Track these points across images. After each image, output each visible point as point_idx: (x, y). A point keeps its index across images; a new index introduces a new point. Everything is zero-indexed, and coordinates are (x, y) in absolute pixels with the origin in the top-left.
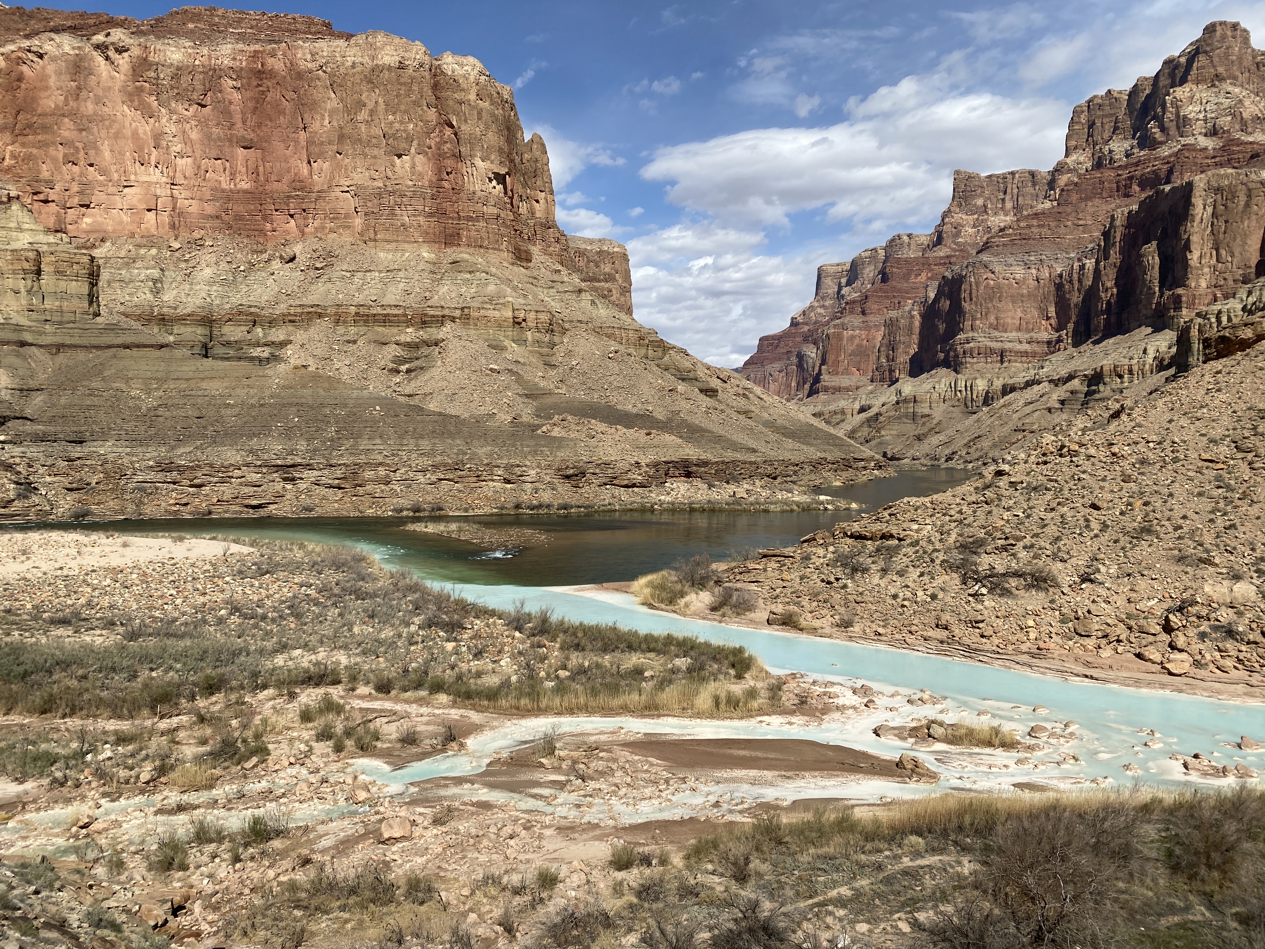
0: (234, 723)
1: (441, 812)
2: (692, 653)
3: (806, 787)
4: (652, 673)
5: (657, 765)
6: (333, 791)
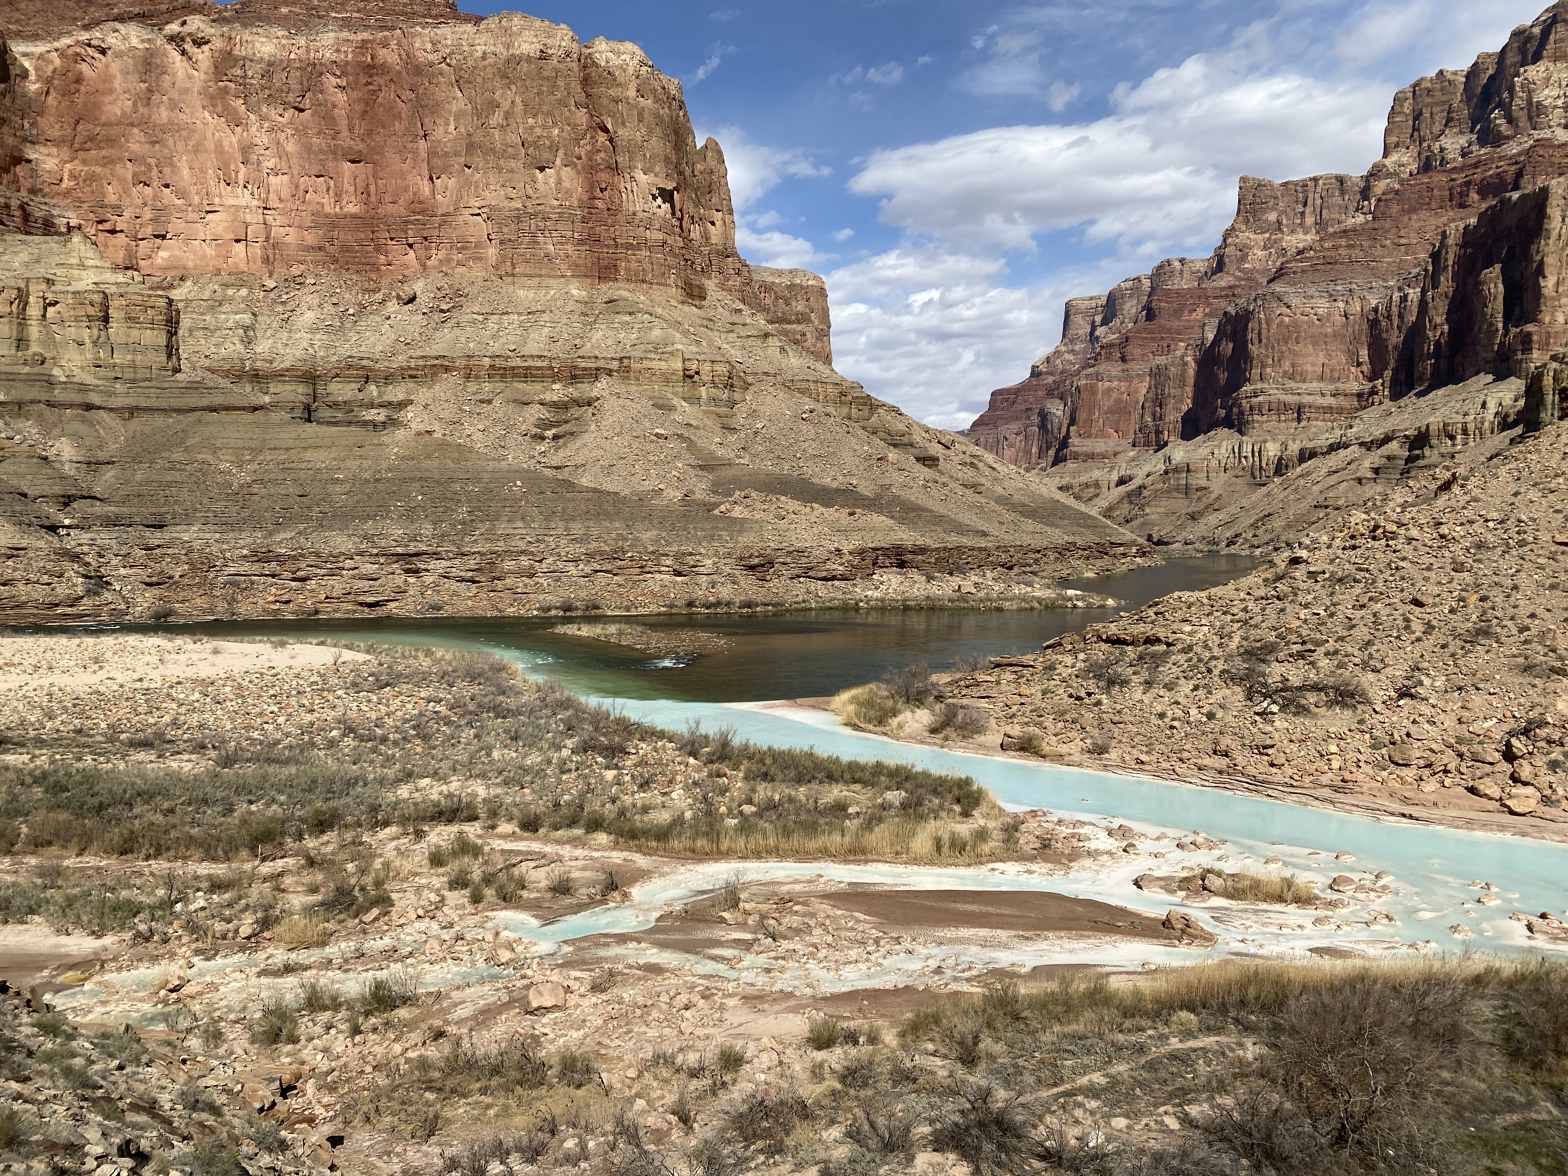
0: (350, 867)
1: (601, 976)
2: (908, 785)
4: (858, 809)
5: (865, 921)
6: (470, 950)
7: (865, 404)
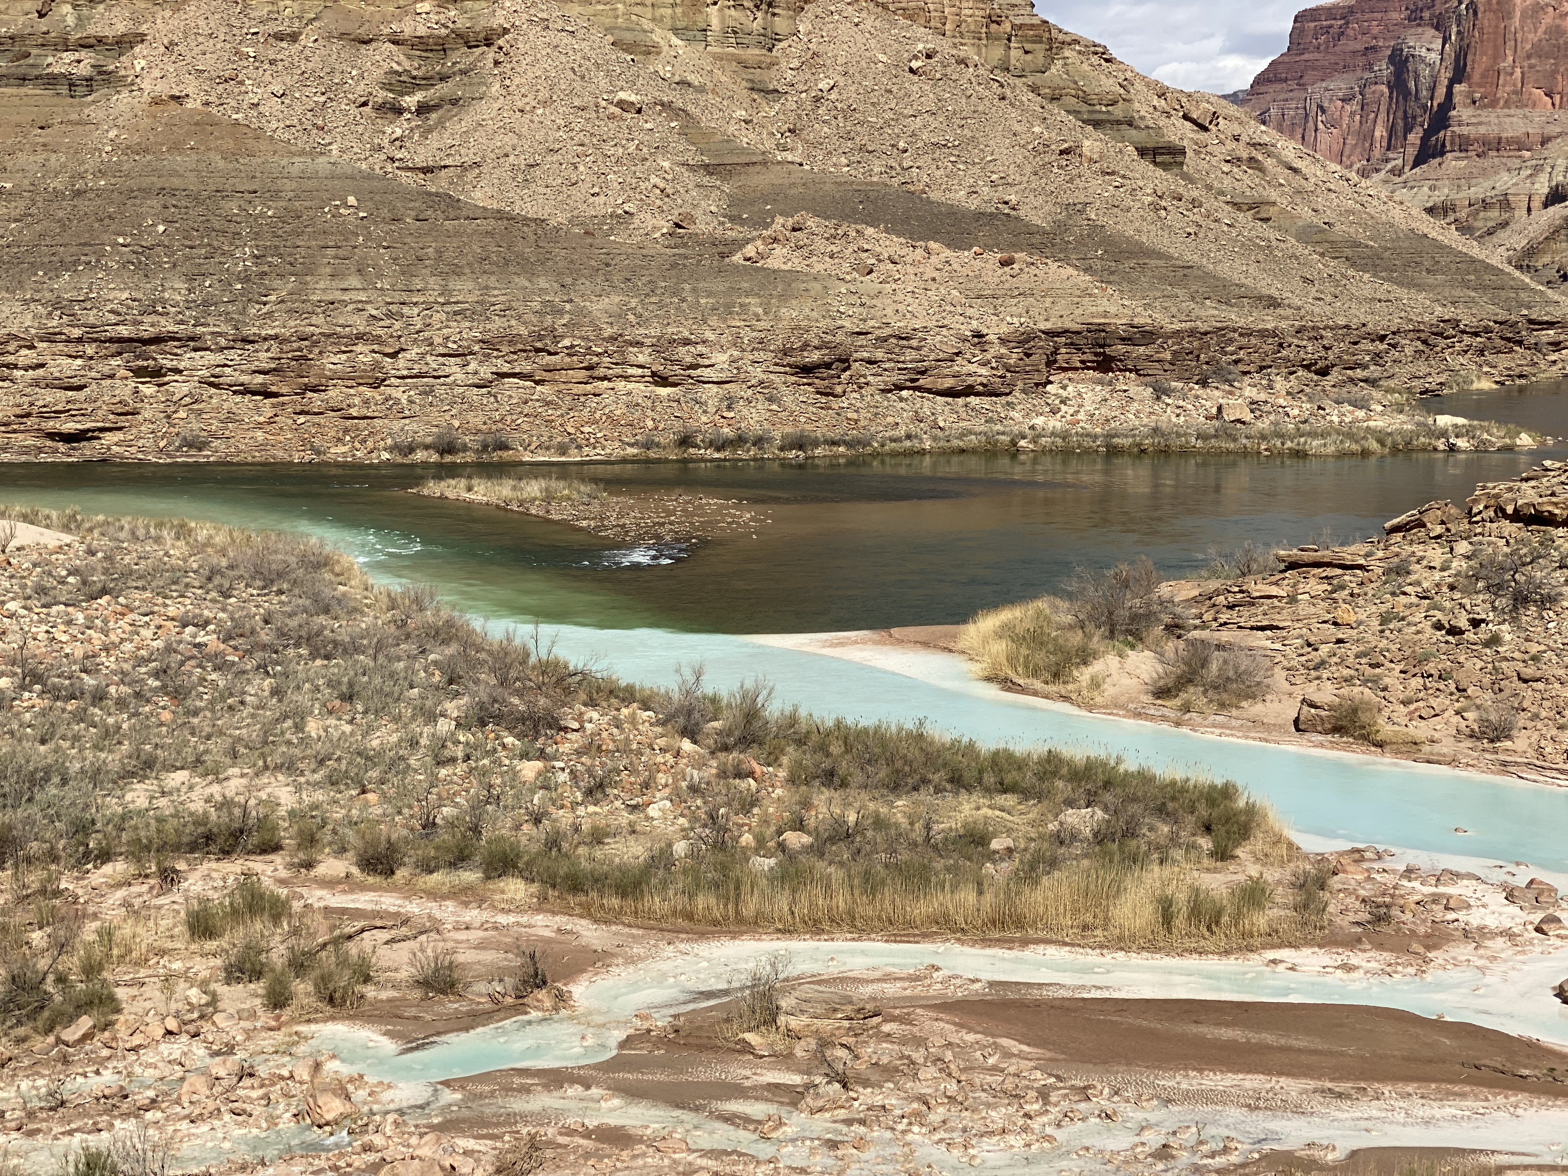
0: (37, 937)
1: (514, 1150)
2: (1108, 797)
3: (1383, 1120)
4: (1010, 843)
5: (1020, 1056)
6: (267, 1097)
7: (1038, 40)
